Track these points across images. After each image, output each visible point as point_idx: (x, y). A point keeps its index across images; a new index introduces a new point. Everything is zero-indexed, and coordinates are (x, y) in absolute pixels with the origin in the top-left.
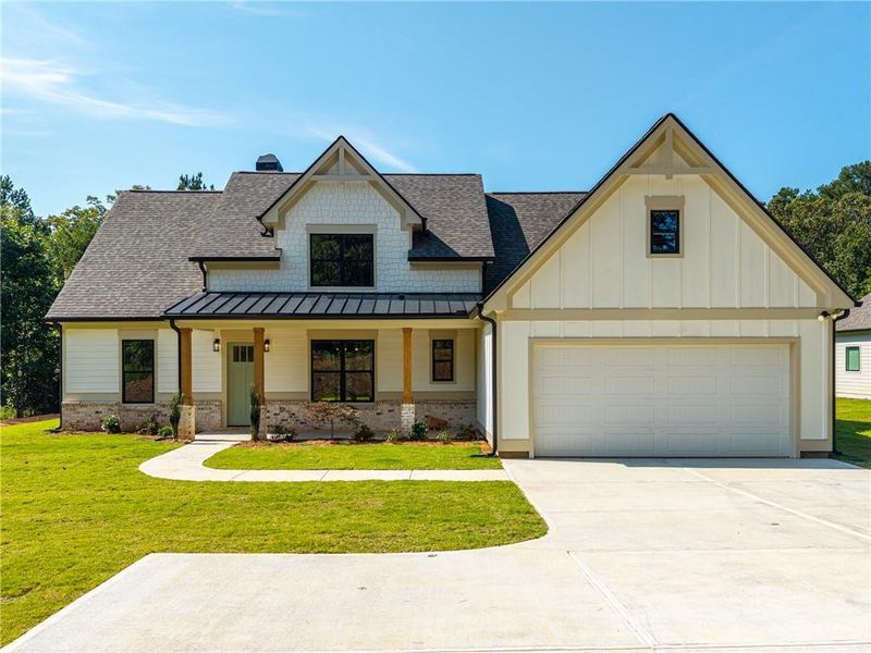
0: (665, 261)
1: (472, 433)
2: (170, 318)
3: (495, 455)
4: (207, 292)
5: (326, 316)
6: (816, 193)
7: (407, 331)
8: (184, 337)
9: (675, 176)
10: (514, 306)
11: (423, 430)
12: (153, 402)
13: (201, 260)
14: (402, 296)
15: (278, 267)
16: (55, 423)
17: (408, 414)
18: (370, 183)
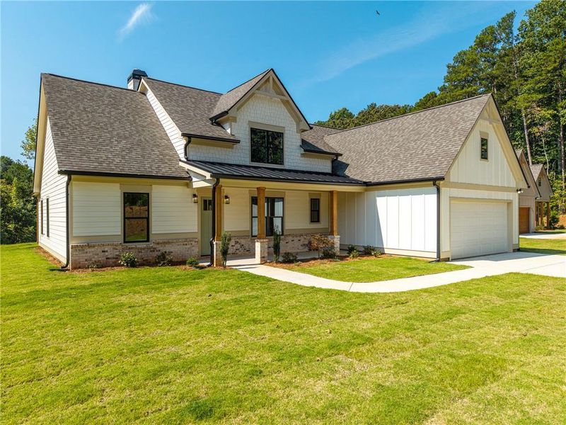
0: (484, 162)
4: (189, 161)
12: (148, 241)
13: (190, 136)
15: (232, 148)
18: (282, 101)
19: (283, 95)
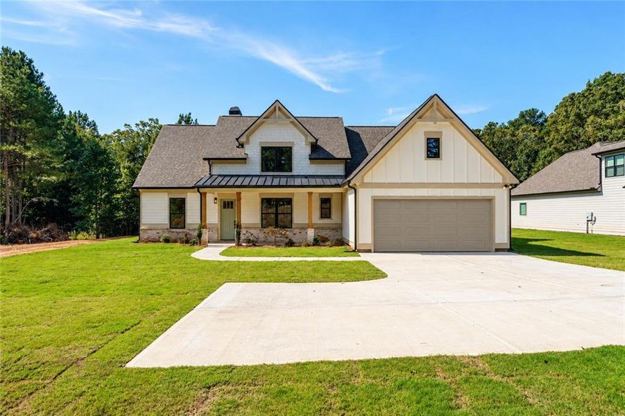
0: (433, 161)
1: (342, 242)
2: (197, 188)
3: (356, 251)
4: (211, 176)
5: (272, 186)
6: (507, 124)
7: (310, 194)
8: (203, 196)
9: (438, 123)
10: (365, 181)
11: (318, 241)
12: (184, 228)
13: (209, 159)
14: (306, 177)
15: (246, 163)
16: (136, 238)
17: (311, 233)
18: (291, 122)
19: (289, 118)
